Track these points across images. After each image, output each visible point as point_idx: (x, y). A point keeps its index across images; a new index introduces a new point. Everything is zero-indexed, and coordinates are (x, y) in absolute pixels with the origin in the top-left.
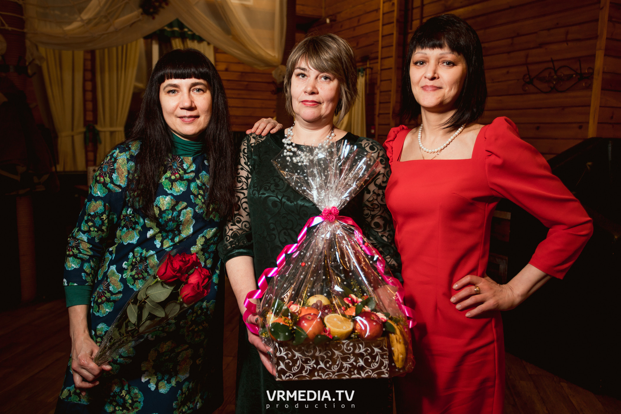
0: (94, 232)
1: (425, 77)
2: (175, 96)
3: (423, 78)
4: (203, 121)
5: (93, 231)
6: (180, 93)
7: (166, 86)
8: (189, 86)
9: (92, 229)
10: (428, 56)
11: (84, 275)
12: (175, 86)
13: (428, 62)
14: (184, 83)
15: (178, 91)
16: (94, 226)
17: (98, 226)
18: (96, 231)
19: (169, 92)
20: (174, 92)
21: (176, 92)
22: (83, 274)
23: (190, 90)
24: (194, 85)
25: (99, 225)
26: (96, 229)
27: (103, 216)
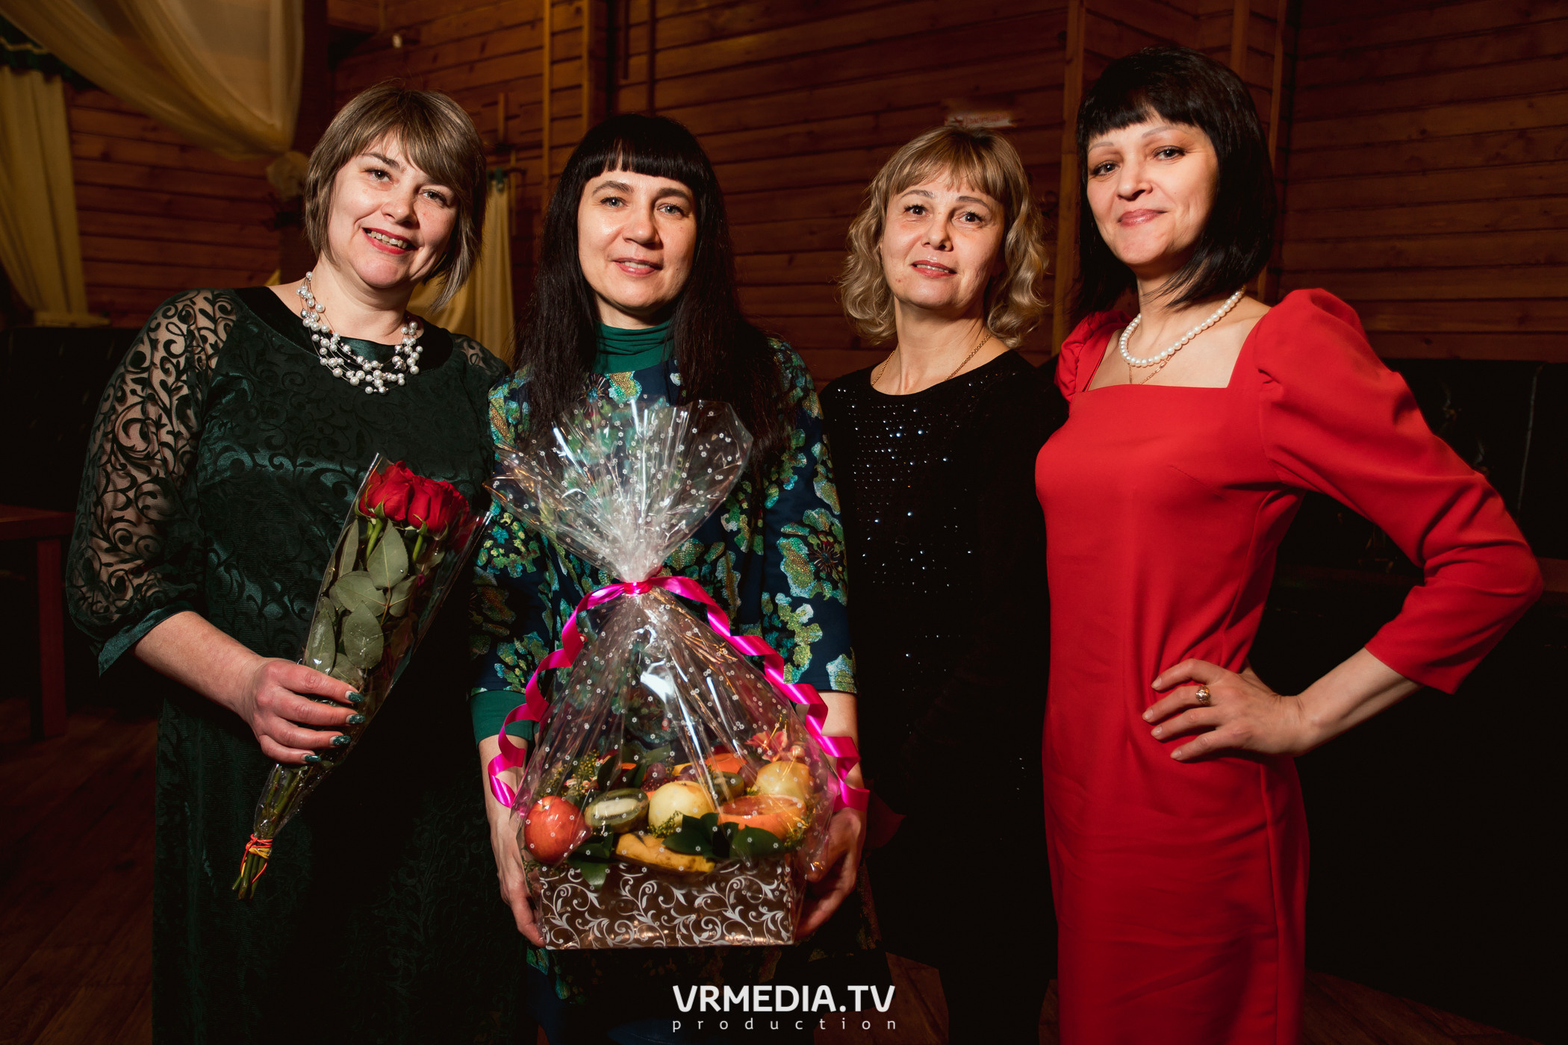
0: (501, 557)
1: (1120, 197)
2: (617, 211)
3: (1117, 199)
4: (669, 278)
5: (498, 556)
6: (629, 208)
7: (603, 186)
8: (654, 194)
9: (494, 553)
10: (1116, 147)
11: (501, 668)
12: (623, 188)
13: (1122, 160)
14: (645, 186)
15: (624, 202)
16: (496, 545)
17: (503, 542)
18: (503, 555)
19: (607, 201)
20: (614, 204)
21: (621, 204)
22: (497, 666)
23: (652, 205)
24: (667, 193)
25: (506, 540)
26: (502, 551)
27: (503, 518)
